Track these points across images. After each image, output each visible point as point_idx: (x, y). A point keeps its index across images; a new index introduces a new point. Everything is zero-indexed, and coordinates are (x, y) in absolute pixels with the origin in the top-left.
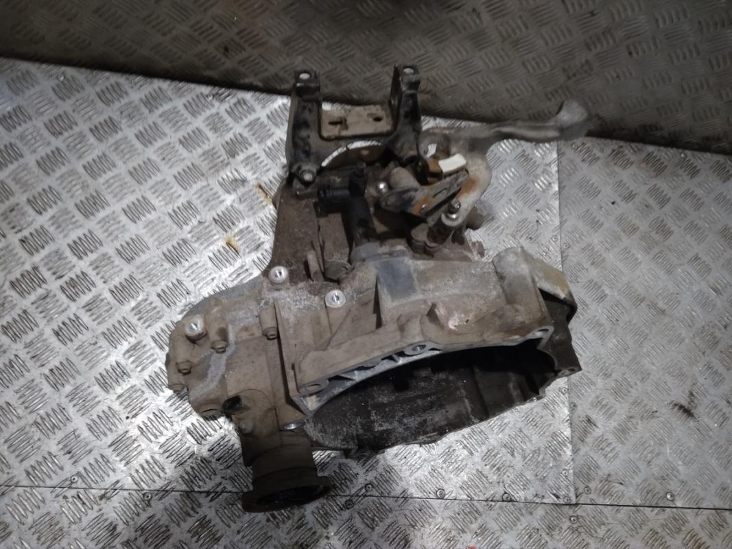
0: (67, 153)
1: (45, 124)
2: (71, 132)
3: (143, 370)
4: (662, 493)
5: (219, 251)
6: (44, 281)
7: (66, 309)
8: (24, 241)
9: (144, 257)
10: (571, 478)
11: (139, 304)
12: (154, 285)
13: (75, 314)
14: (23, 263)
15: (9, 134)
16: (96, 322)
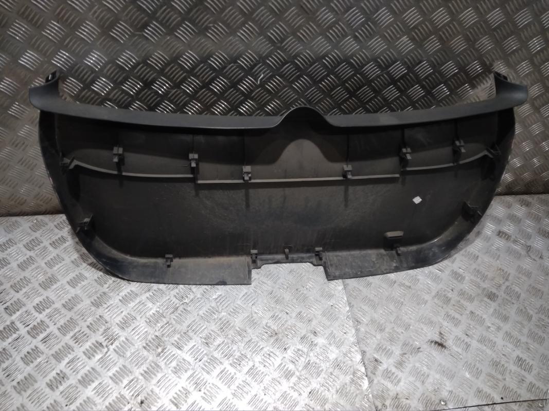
0: (36, 258)
1: (24, 245)
2: (39, 247)
3: (77, 373)
4: (437, 401)
5: (126, 295)
6: (17, 330)
7: (30, 344)
8: (7, 309)
9: (79, 306)
10: (371, 400)
11: (75, 335)
12: (86, 321)
13: (35, 346)
14: (6, 321)
15: (3, 253)
16: (48, 349)
